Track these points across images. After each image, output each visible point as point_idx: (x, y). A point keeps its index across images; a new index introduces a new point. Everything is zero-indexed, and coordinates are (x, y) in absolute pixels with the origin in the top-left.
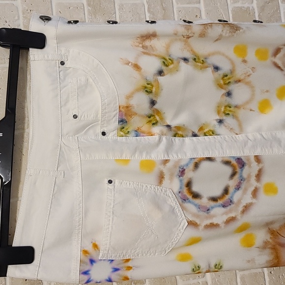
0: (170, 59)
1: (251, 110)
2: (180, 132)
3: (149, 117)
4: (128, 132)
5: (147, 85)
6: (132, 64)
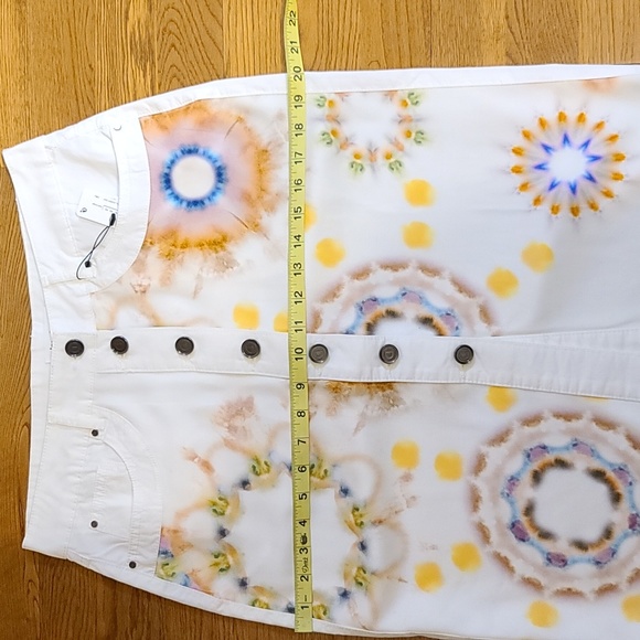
0: (266, 463)
1: (400, 580)
2: (264, 599)
3: (216, 557)
4: (174, 573)
5: (218, 501)
6: (199, 461)
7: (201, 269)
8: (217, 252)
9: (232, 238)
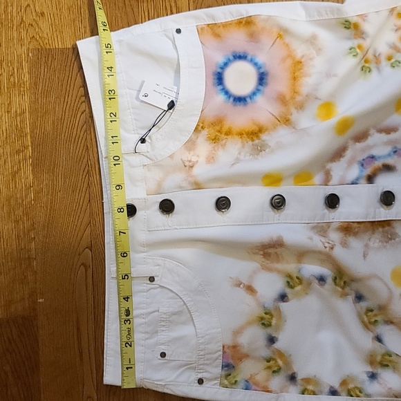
0: (297, 278)
2: (310, 387)
3: (268, 361)
4: (236, 381)
5: (264, 316)
6: (244, 286)
7: (240, 154)
8: (253, 140)
9: (267, 130)
